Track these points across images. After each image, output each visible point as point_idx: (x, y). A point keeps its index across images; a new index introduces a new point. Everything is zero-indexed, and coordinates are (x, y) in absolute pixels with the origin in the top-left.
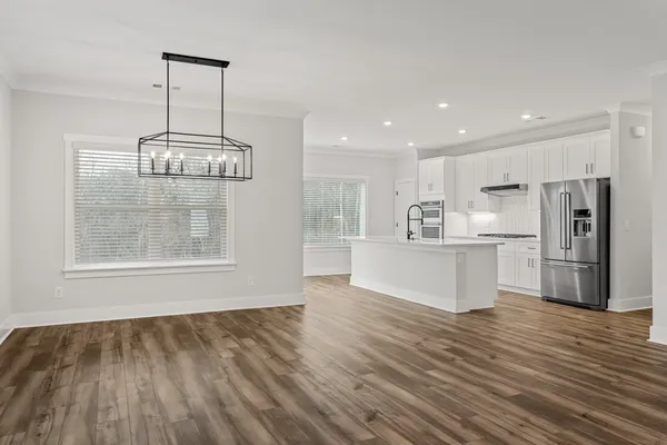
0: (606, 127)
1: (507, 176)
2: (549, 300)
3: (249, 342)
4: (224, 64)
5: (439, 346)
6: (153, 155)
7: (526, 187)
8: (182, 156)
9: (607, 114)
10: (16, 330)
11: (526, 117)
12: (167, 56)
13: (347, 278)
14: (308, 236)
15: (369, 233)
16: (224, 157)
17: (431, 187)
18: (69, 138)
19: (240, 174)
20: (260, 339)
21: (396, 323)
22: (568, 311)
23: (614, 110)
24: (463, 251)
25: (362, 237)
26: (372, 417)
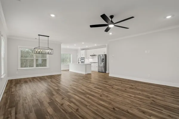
0: (106, 47)
1: (94, 54)
2: (99, 72)
3: (53, 79)
4: (49, 37)
5: (81, 78)
6: (37, 50)
7: (96, 55)
8: (41, 51)
9: (106, 45)
10: (9, 80)
11: (95, 45)
12: (39, 35)
13: (69, 70)
14: (62, 63)
15: (73, 62)
16: (49, 51)
17: (83, 55)
18: (19, 46)
19: (51, 53)
20: (54, 79)
21: (76, 76)
22: (101, 73)
23: (107, 45)
24: (86, 65)
25: (71, 63)
26: (71, 85)
